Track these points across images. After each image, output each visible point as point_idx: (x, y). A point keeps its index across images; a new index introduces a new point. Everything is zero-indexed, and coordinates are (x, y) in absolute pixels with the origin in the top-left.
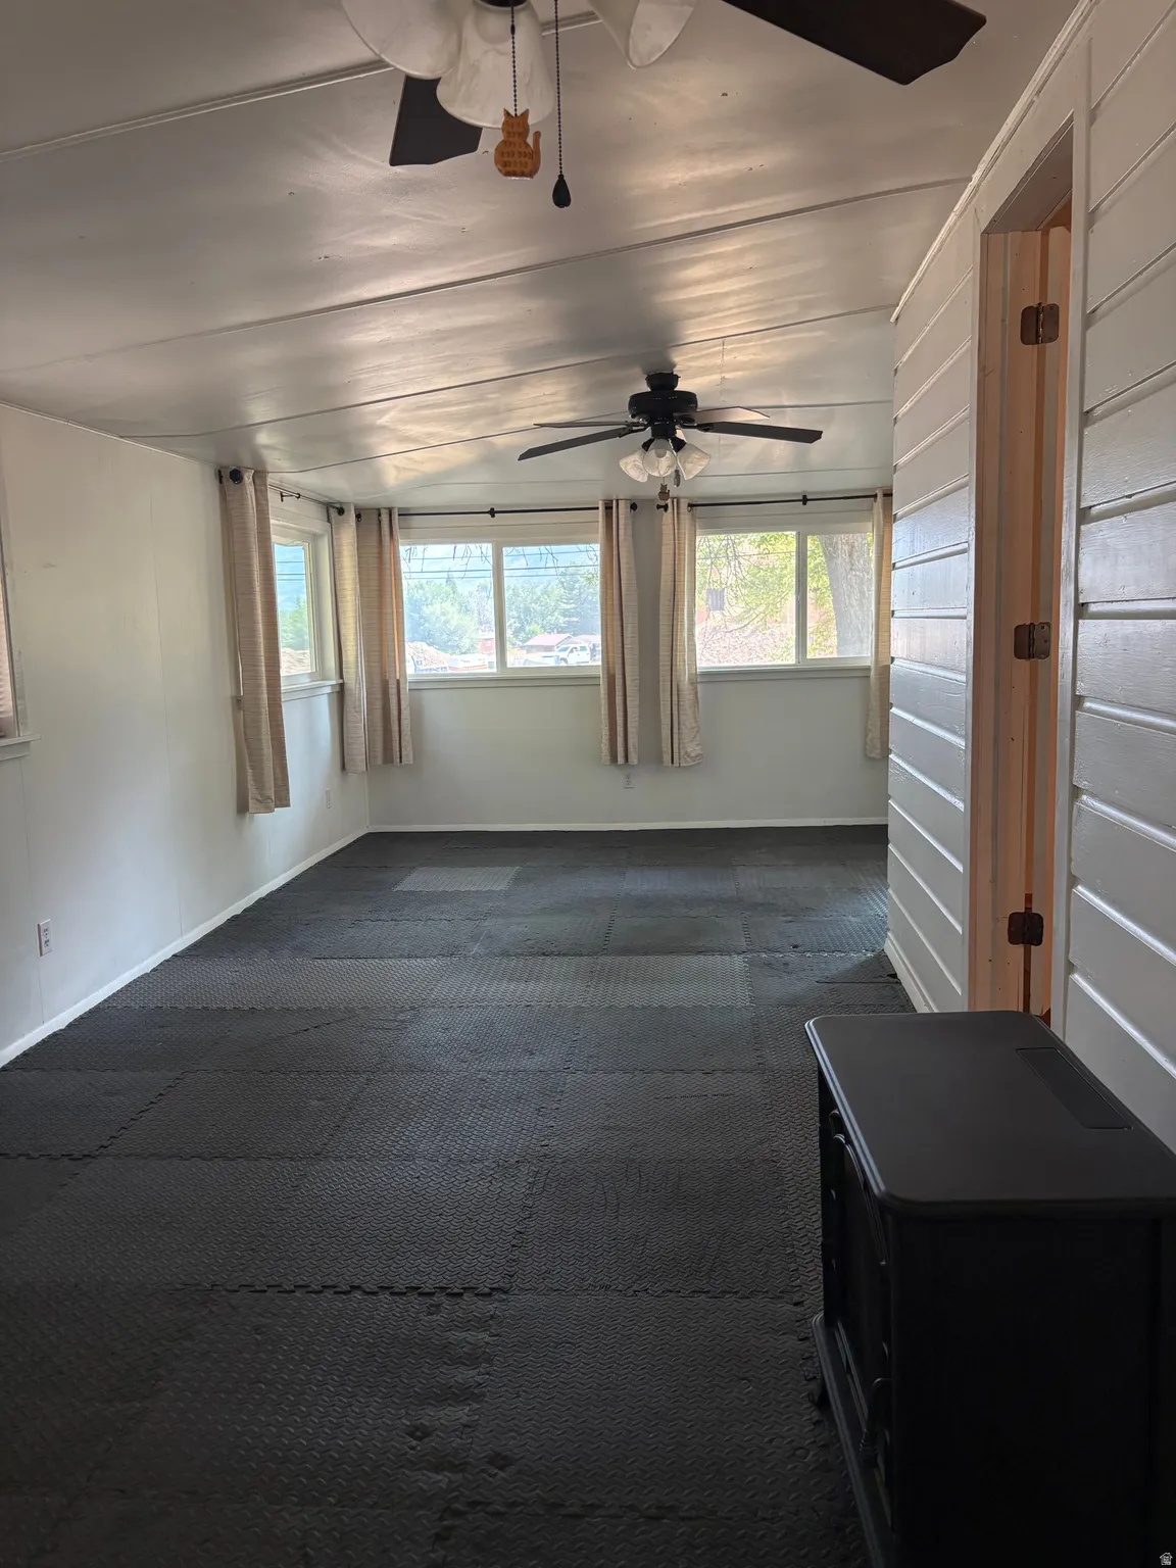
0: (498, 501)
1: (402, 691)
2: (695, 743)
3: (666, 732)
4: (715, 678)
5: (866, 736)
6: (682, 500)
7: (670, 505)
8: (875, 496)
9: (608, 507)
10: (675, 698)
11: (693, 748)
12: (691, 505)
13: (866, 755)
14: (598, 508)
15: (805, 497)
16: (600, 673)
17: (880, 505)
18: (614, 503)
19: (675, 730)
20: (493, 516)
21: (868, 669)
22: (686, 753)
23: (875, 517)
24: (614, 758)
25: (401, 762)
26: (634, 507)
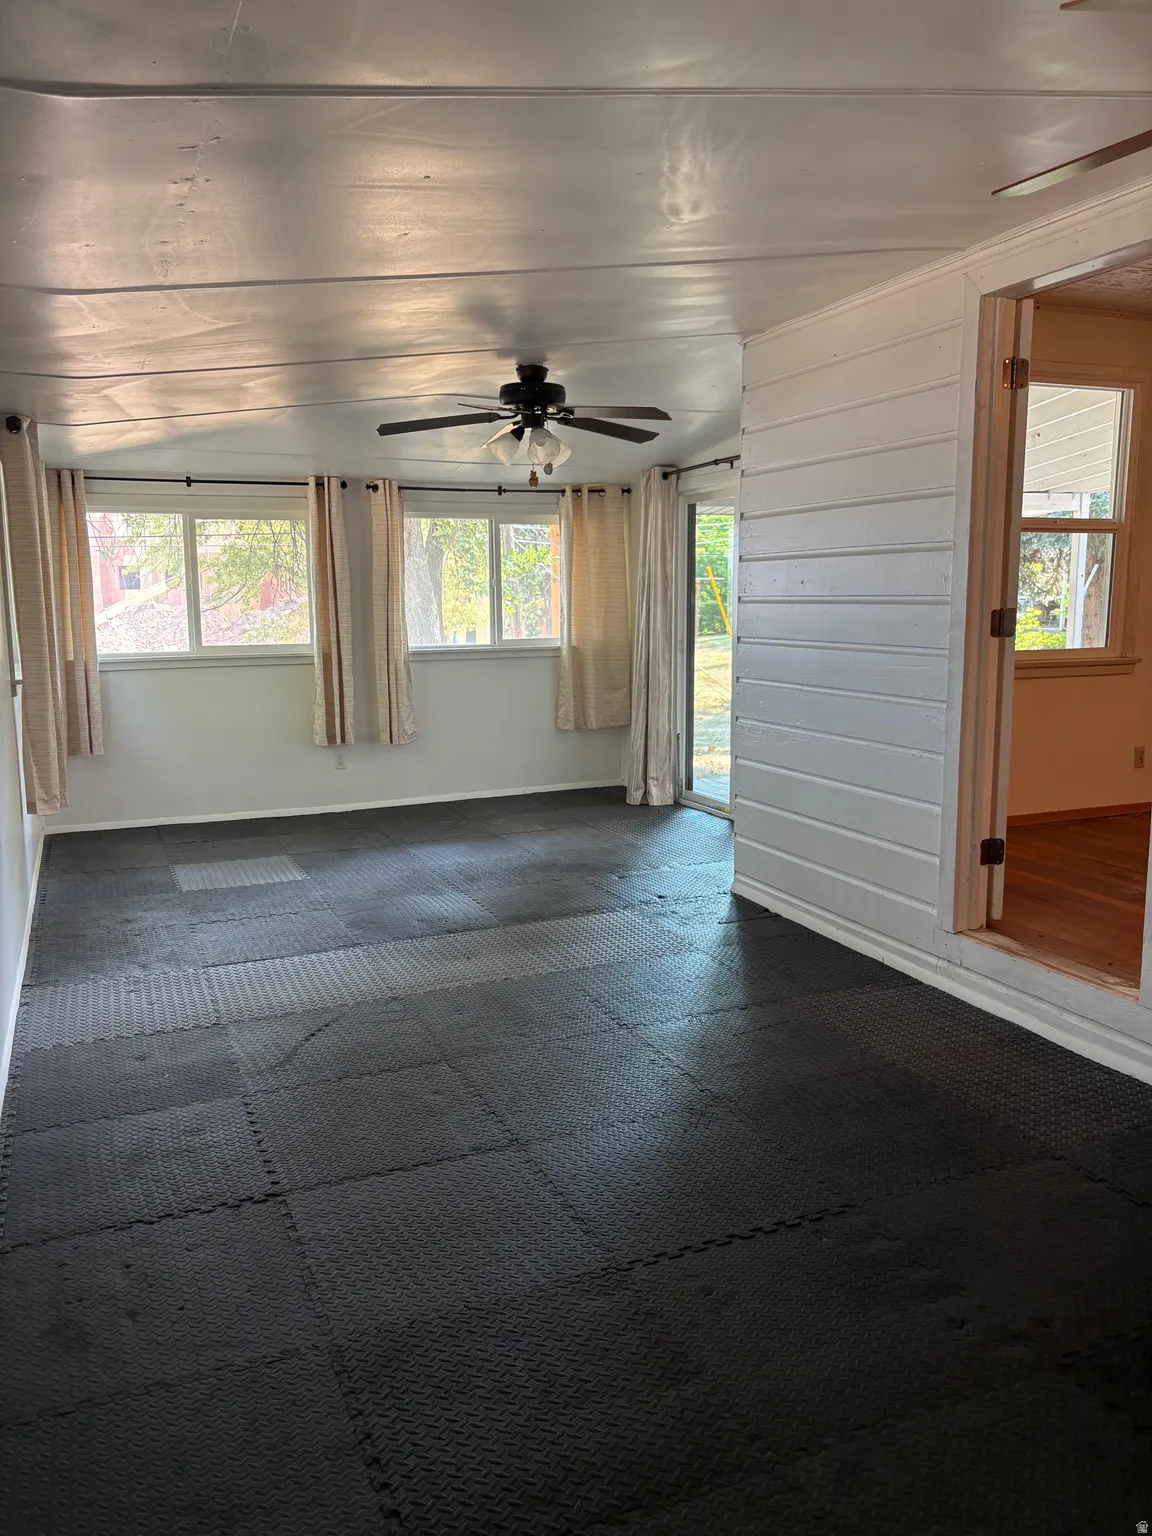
0: (197, 470)
1: (90, 673)
2: (409, 721)
3: (383, 712)
4: (425, 657)
5: (557, 711)
6: (393, 482)
7: (381, 486)
8: (563, 491)
9: (319, 484)
10: (392, 677)
11: (409, 727)
12: (400, 488)
13: (558, 729)
14: (307, 484)
15: (500, 487)
16: (315, 651)
17: (570, 499)
18: (326, 480)
19: (394, 710)
20: (189, 485)
21: (558, 649)
22: (405, 731)
23: (563, 511)
24: (331, 739)
25: (91, 752)
26: (344, 485)
